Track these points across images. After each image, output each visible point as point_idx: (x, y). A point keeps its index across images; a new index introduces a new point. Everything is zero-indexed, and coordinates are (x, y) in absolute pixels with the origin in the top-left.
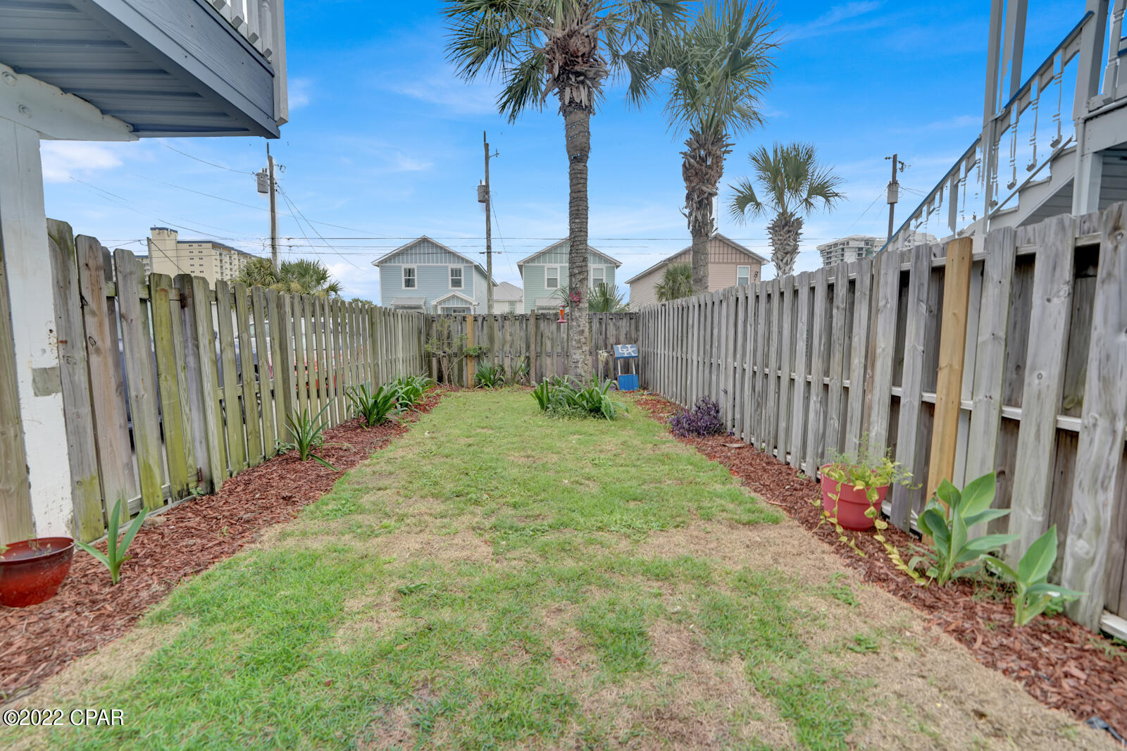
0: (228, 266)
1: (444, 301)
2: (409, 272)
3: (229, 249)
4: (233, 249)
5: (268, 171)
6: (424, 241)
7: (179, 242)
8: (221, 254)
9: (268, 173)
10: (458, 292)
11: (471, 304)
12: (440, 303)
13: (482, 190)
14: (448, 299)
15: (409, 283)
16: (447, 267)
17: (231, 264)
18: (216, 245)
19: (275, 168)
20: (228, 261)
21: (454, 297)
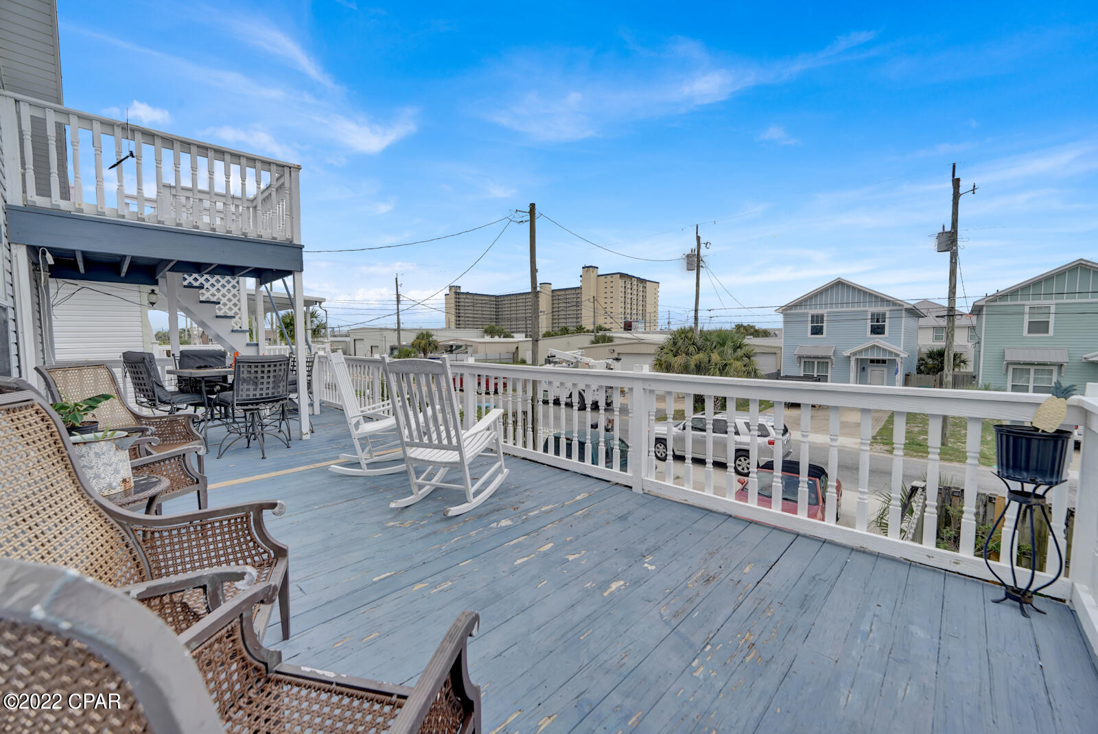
0: (629, 291)
1: (860, 352)
2: (818, 319)
3: (631, 277)
4: (634, 277)
5: (696, 251)
6: (839, 284)
7: (599, 276)
8: (625, 282)
9: (696, 253)
10: (878, 340)
11: (897, 355)
12: (855, 354)
13: (945, 238)
14: (866, 350)
15: (817, 331)
16: (867, 311)
17: (631, 289)
18: (622, 275)
19: (703, 246)
20: (630, 287)
21: (873, 347)
